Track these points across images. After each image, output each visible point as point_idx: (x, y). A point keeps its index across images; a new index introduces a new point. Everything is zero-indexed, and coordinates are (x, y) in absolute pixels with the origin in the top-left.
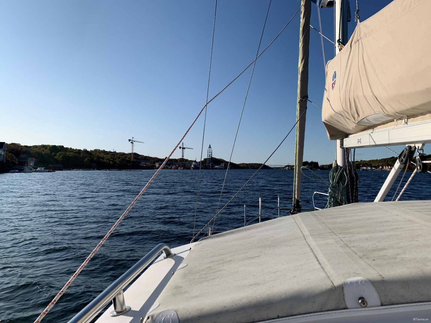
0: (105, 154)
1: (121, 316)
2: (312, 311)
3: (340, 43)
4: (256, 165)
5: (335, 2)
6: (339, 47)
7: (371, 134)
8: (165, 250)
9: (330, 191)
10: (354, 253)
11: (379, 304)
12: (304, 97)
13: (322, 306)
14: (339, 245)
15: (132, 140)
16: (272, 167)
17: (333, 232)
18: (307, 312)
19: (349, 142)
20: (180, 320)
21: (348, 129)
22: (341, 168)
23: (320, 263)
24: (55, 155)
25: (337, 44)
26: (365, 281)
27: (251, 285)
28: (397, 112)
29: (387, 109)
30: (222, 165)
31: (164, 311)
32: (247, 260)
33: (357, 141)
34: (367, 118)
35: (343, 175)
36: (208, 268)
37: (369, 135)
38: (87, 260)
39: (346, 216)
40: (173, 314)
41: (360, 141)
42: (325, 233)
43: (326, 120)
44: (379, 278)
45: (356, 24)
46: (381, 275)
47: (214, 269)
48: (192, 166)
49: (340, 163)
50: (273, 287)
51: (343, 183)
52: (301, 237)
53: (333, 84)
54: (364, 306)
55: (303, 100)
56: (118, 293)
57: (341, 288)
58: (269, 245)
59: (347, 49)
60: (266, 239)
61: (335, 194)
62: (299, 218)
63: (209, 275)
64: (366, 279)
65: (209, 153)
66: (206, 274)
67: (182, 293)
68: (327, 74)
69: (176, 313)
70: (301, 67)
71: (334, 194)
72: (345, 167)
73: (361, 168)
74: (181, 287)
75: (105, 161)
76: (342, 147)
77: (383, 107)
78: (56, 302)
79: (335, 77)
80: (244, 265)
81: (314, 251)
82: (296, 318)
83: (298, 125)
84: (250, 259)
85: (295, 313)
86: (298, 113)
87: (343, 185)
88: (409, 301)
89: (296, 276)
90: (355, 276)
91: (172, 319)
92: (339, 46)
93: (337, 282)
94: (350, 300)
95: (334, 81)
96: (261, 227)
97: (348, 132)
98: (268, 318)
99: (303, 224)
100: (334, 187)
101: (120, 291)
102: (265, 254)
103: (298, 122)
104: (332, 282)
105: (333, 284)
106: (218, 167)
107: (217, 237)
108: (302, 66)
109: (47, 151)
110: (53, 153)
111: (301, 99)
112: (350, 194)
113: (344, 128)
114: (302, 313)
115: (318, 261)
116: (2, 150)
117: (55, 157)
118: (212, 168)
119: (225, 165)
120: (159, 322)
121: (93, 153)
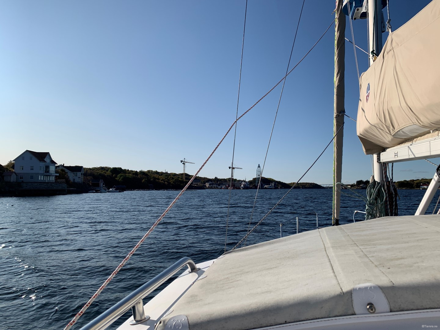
0: (159, 175)
1: (140, 325)
2: (320, 316)
3: (374, 55)
4: (307, 185)
5: (368, 13)
6: (373, 59)
7: (410, 147)
8: (189, 263)
9: (367, 208)
10: (371, 262)
11: (389, 310)
12: (341, 112)
13: (330, 312)
14: (358, 255)
15: (183, 161)
16: (325, 186)
17: (355, 244)
18: (315, 318)
19: (386, 157)
20: (190, 324)
21: (384, 143)
22: (379, 183)
23: (334, 272)
24: (116, 177)
25: (371, 55)
26: (375, 287)
27: (263, 293)
28: (432, 122)
29: (422, 119)
30: (272, 185)
31: (175, 316)
32: (264, 271)
33: (394, 155)
34: (403, 130)
35: (381, 191)
36: (226, 278)
37: (407, 147)
38: (114, 274)
39: (373, 229)
40: (183, 319)
41: (397, 154)
42: (346, 245)
43: (360, 134)
44: (390, 284)
45: (388, 34)
46: (392, 282)
47: (231, 280)
48: (242, 186)
49: (377, 179)
50: (283, 294)
51: (381, 199)
52: (322, 249)
53: (367, 96)
54: (371, 311)
55: (340, 115)
56: (137, 302)
57: (350, 293)
58: (289, 257)
59: (380, 60)
60: (288, 251)
61: (373, 211)
62: (325, 232)
63: (225, 285)
64: (375, 285)
65: (258, 173)
66: (223, 284)
67: (196, 301)
68: (361, 87)
69: (186, 318)
70: (336, 81)
71: (371, 211)
72: (383, 183)
73: (421, 186)
74: (197, 296)
75: (161, 181)
76: (379, 161)
77: (418, 118)
78: (82, 313)
79: (369, 90)
80: (261, 275)
81: (331, 261)
82: (303, 323)
83: (335, 140)
84: (267, 270)
85: (303, 319)
86: (335, 128)
87: (382, 201)
88: (419, 307)
89: (307, 284)
90: (365, 283)
91: (182, 324)
92: (373, 57)
93: (346, 288)
94: (358, 305)
95: (368, 93)
96: (285, 241)
97: (385, 146)
98: (276, 323)
99: (327, 237)
100: (371, 203)
101: (139, 301)
102: (283, 265)
103: (335, 137)
104: (341, 288)
105: (342, 290)
106: (268, 187)
107: (241, 251)
108: (338, 80)
109: (109, 173)
110: (114, 175)
111: (337, 114)
112: (389, 211)
113: (380, 141)
114: (309, 318)
115: (333, 270)
116: (80, 173)
117: (116, 178)
118: (262, 187)
119: (275, 184)
120: (170, 327)
121: (149, 174)
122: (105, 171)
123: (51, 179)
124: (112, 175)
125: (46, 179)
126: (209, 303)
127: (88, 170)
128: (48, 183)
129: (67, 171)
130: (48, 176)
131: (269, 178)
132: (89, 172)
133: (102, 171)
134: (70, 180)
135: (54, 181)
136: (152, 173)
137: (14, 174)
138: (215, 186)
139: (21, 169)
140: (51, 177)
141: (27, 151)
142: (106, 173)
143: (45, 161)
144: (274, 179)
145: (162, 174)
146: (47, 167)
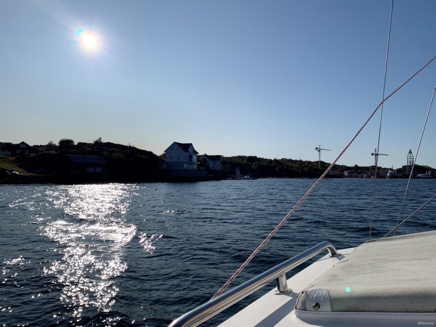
0: (293, 163)
1: (283, 295)
8: (330, 248)
15: (319, 148)
20: (331, 298)
27: (410, 280)
30: (428, 173)
31: (316, 289)
32: (413, 261)
36: (368, 264)
38: (258, 249)
40: (325, 293)
48: (388, 175)
56: (280, 275)
63: (368, 269)
65: (410, 160)
67: (337, 280)
69: (328, 292)
74: (338, 276)
75: (295, 169)
80: (409, 264)
91: (323, 297)
98: (424, 311)
101: (282, 274)
106: (422, 176)
109: (245, 161)
110: (250, 163)
116: (219, 161)
117: (252, 166)
118: (414, 177)
119: (432, 173)
120: (312, 298)
121: (283, 162)
122: (242, 159)
123: (194, 167)
124: (248, 163)
125: (190, 167)
126: (350, 283)
127: (227, 158)
128: (191, 170)
129: (207, 159)
130: (191, 164)
131: (424, 165)
132: (228, 160)
133: (239, 160)
134: (211, 168)
135: (196, 169)
136: (286, 161)
137: (165, 163)
138: (355, 174)
139: (171, 158)
140: (194, 165)
141: (175, 143)
142: (242, 162)
143: (189, 151)
144: (431, 167)
145: (296, 161)
146: (191, 157)
